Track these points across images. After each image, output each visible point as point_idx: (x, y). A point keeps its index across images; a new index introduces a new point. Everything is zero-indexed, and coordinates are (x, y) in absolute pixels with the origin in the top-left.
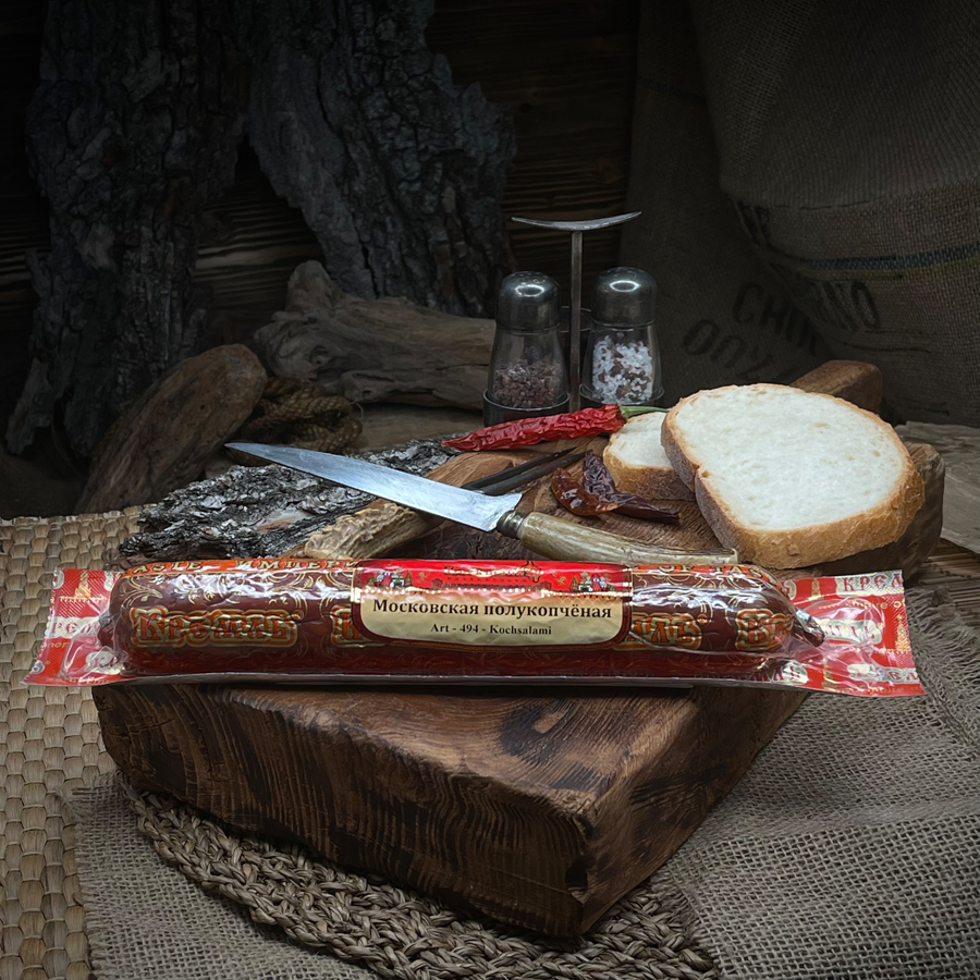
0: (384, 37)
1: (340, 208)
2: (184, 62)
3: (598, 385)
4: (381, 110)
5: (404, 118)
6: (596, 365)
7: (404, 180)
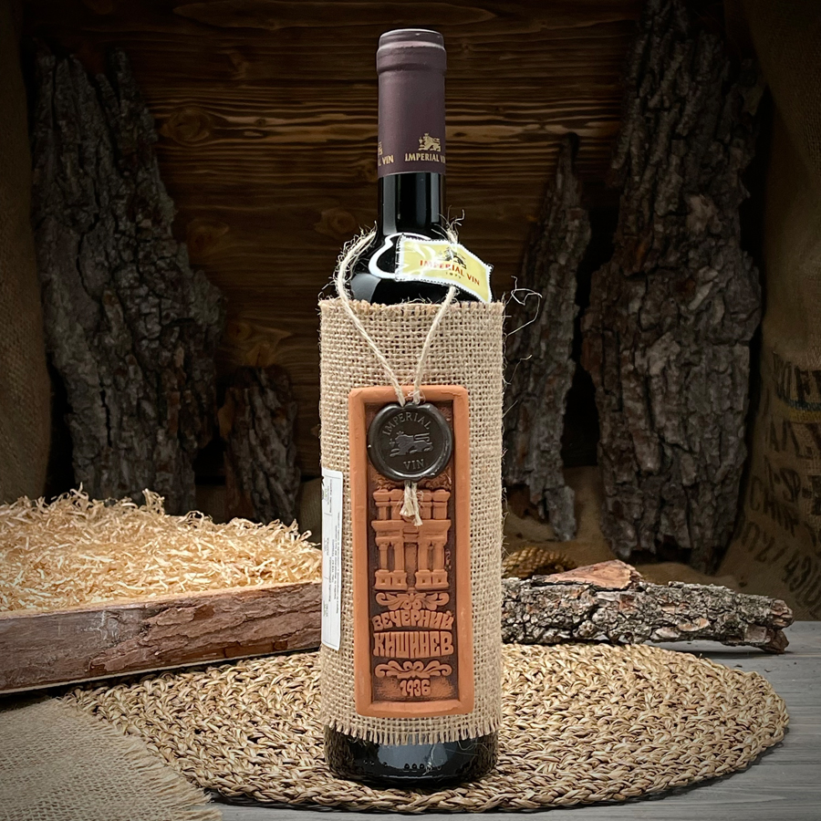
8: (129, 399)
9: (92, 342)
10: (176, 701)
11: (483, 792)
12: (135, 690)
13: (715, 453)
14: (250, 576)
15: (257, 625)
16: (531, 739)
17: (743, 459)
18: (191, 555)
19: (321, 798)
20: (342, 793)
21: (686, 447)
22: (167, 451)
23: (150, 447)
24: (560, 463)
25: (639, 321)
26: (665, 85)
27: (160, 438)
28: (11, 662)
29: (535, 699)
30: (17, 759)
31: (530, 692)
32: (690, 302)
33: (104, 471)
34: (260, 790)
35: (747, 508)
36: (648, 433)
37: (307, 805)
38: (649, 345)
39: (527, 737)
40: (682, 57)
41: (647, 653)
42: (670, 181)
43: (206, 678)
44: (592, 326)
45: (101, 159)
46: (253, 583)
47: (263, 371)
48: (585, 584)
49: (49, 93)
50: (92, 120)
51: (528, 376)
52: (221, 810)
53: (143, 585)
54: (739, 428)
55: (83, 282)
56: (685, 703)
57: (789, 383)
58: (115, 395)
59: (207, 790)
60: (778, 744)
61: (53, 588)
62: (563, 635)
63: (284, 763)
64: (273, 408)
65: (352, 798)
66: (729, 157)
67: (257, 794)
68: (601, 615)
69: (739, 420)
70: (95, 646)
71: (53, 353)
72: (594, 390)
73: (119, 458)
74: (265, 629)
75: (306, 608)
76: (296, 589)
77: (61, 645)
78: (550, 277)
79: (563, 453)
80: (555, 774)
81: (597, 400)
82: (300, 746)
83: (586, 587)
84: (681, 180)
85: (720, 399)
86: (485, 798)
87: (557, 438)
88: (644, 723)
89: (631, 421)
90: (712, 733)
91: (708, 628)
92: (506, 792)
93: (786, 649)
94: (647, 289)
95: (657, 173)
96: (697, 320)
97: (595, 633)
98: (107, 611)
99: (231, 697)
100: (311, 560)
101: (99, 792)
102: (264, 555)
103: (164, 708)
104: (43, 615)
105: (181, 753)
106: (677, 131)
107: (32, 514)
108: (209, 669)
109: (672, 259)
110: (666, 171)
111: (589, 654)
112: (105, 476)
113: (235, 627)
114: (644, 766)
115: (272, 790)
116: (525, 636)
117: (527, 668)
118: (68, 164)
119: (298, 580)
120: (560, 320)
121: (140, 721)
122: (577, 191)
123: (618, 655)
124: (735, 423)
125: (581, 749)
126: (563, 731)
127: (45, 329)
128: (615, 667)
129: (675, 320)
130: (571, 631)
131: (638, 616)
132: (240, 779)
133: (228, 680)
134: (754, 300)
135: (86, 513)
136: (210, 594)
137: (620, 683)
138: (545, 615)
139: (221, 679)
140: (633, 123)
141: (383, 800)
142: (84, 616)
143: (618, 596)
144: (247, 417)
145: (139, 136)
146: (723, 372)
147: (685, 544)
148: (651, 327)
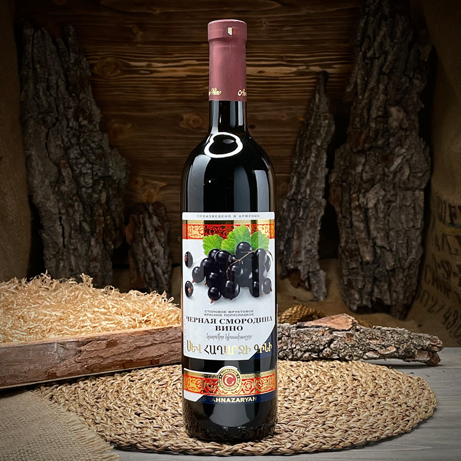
8: (75, 221)
9: (54, 189)
10: (97, 392)
11: (263, 444)
12: (73, 386)
13: (405, 252)
14: (139, 323)
15: (142, 350)
16: (292, 414)
17: (420, 255)
18: (106, 311)
19: (173, 447)
20: (185, 444)
21: (388, 248)
22: (96, 250)
23: (87, 248)
24: (317, 257)
25: (361, 177)
26: (376, 44)
27: (93, 243)
28: (4, 371)
29: (296, 392)
30: (7, 425)
31: (293, 387)
32: (390, 166)
33: (61, 262)
34: (140, 443)
35: (423, 282)
36: (367, 240)
37: (166, 451)
38: (367, 191)
39: (290, 413)
40: (385, 29)
41: (361, 366)
42: (379, 99)
43: (114, 379)
44: (335, 180)
45: (59, 86)
46: (140, 327)
47: (150, 205)
48: (326, 327)
49: (30, 50)
50: (54, 65)
51: (299, 208)
52: (119, 454)
53: (78, 328)
54: (418, 237)
55: (49, 155)
56: (379, 394)
57: (445, 213)
58: (67, 219)
59: (112, 442)
60: (430, 418)
61: (28, 330)
62: (314, 355)
63: (154, 427)
64: (156, 226)
65: (191, 447)
66: (412, 86)
67: (138, 445)
68: (335, 345)
69: (418, 233)
70: (51, 362)
71: (33, 195)
72: (336, 215)
73: (69, 254)
74: (147, 352)
75: (169, 341)
76: (164, 330)
77: (31, 362)
78: (311, 153)
79: (319, 251)
80: (304, 434)
81: (338, 222)
82: (163, 418)
83: (327, 329)
84: (385, 98)
85: (407, 221)
86: (264, 448)
87: (316, 243)
88: (356, 406)
89: (357, 233)
90: (393, 411)
91: (394, 352)
92: (276, 444)
93: (439, 363)
94: (366, 159)
95: (371, 94)
96: (395, 176)
97: (332, 355)
98: (58, 343)
99: (127, 390)
100: (173, 314)
101: (52, 444)
102: (147, 311)
103: (90, 396)
104: (22, 345)
105: (97, 422)
106: (383, 70)
107: (19, 287)
108: (116, 374)
109: (380, 143)
110: (376, 93)
111: (328, 366)
112: (62, 264)
113: (129, 352)
114: (353, 430)
115: (146, 443)
116: (293, 356)
117: (292, 374)
118: (41, 89)
119: (165, 325)
120: (317, 176)
121: (75, 404)
122: (327, 103)
123: (344, 367)
124: (416, 235)
125: (319, 420)
126: (310, 410)
127: (28, 182)
128: (342, 374)
129: (382, 177)
130: (319, 354)
131: (356, 345)
132: (129, 437)
133: (126, 381)
134: (426, 165)
135: (49, 286)
136: (116, 333)
137: (344, 383)
138: (304, 345)
139: (122, 380)
140: (358, 66)
141: (207, 448)
142: (45, 346)
143: (345, 334)
144: (142, 231)
145: (80, 73)
146: (409, 206)
147: (388, 302)
148: (368, 181)
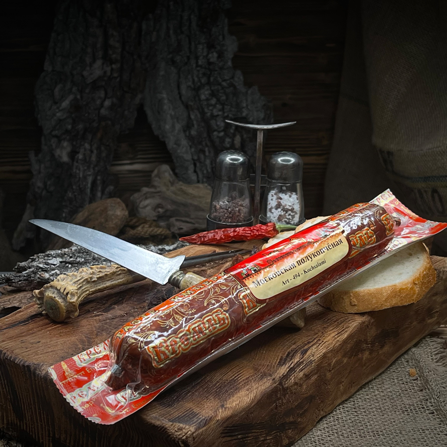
0: (211, 60)
1: (184, 142)
2: (114, 66)
3: (269, 214)
4: (207, 96)
5: (218, 100)
6: (268, 203)
7: (215, 130)
